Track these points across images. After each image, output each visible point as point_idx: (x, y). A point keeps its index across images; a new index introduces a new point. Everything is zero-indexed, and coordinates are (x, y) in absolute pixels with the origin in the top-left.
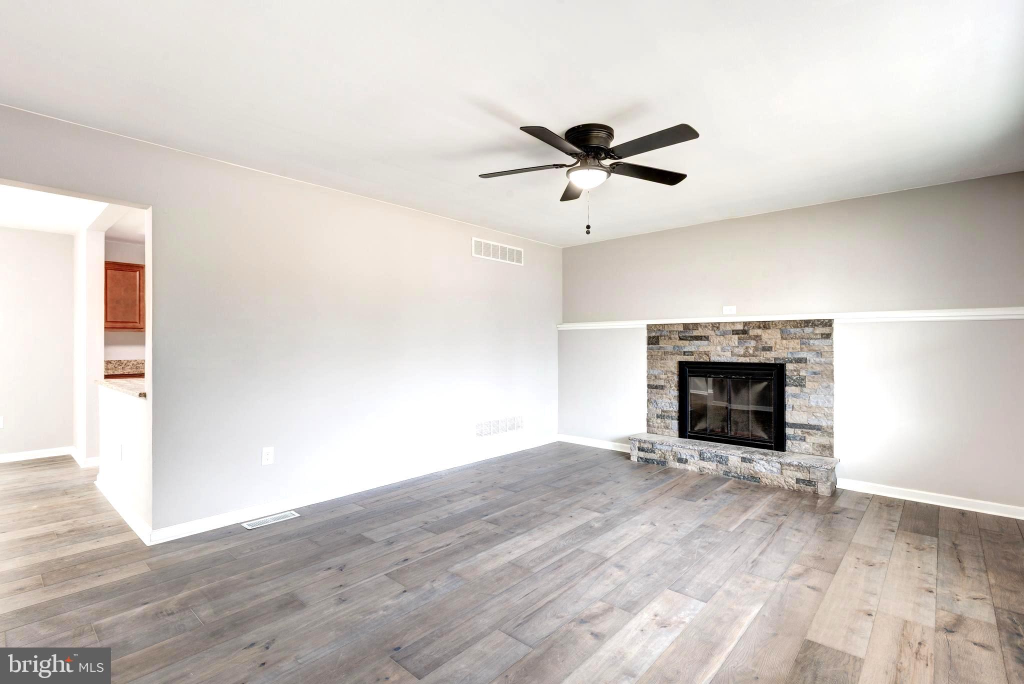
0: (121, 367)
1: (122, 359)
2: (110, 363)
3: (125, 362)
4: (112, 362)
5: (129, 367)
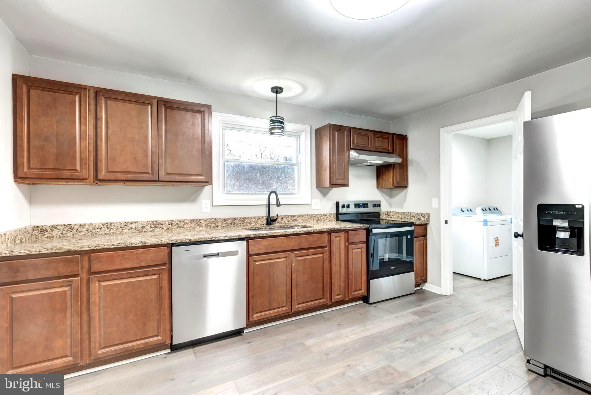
0: (71, 233)
1: (72, 222)
2: (56, 228)
3: (77, 227)
4: (58, 227)
5: (83, 233)
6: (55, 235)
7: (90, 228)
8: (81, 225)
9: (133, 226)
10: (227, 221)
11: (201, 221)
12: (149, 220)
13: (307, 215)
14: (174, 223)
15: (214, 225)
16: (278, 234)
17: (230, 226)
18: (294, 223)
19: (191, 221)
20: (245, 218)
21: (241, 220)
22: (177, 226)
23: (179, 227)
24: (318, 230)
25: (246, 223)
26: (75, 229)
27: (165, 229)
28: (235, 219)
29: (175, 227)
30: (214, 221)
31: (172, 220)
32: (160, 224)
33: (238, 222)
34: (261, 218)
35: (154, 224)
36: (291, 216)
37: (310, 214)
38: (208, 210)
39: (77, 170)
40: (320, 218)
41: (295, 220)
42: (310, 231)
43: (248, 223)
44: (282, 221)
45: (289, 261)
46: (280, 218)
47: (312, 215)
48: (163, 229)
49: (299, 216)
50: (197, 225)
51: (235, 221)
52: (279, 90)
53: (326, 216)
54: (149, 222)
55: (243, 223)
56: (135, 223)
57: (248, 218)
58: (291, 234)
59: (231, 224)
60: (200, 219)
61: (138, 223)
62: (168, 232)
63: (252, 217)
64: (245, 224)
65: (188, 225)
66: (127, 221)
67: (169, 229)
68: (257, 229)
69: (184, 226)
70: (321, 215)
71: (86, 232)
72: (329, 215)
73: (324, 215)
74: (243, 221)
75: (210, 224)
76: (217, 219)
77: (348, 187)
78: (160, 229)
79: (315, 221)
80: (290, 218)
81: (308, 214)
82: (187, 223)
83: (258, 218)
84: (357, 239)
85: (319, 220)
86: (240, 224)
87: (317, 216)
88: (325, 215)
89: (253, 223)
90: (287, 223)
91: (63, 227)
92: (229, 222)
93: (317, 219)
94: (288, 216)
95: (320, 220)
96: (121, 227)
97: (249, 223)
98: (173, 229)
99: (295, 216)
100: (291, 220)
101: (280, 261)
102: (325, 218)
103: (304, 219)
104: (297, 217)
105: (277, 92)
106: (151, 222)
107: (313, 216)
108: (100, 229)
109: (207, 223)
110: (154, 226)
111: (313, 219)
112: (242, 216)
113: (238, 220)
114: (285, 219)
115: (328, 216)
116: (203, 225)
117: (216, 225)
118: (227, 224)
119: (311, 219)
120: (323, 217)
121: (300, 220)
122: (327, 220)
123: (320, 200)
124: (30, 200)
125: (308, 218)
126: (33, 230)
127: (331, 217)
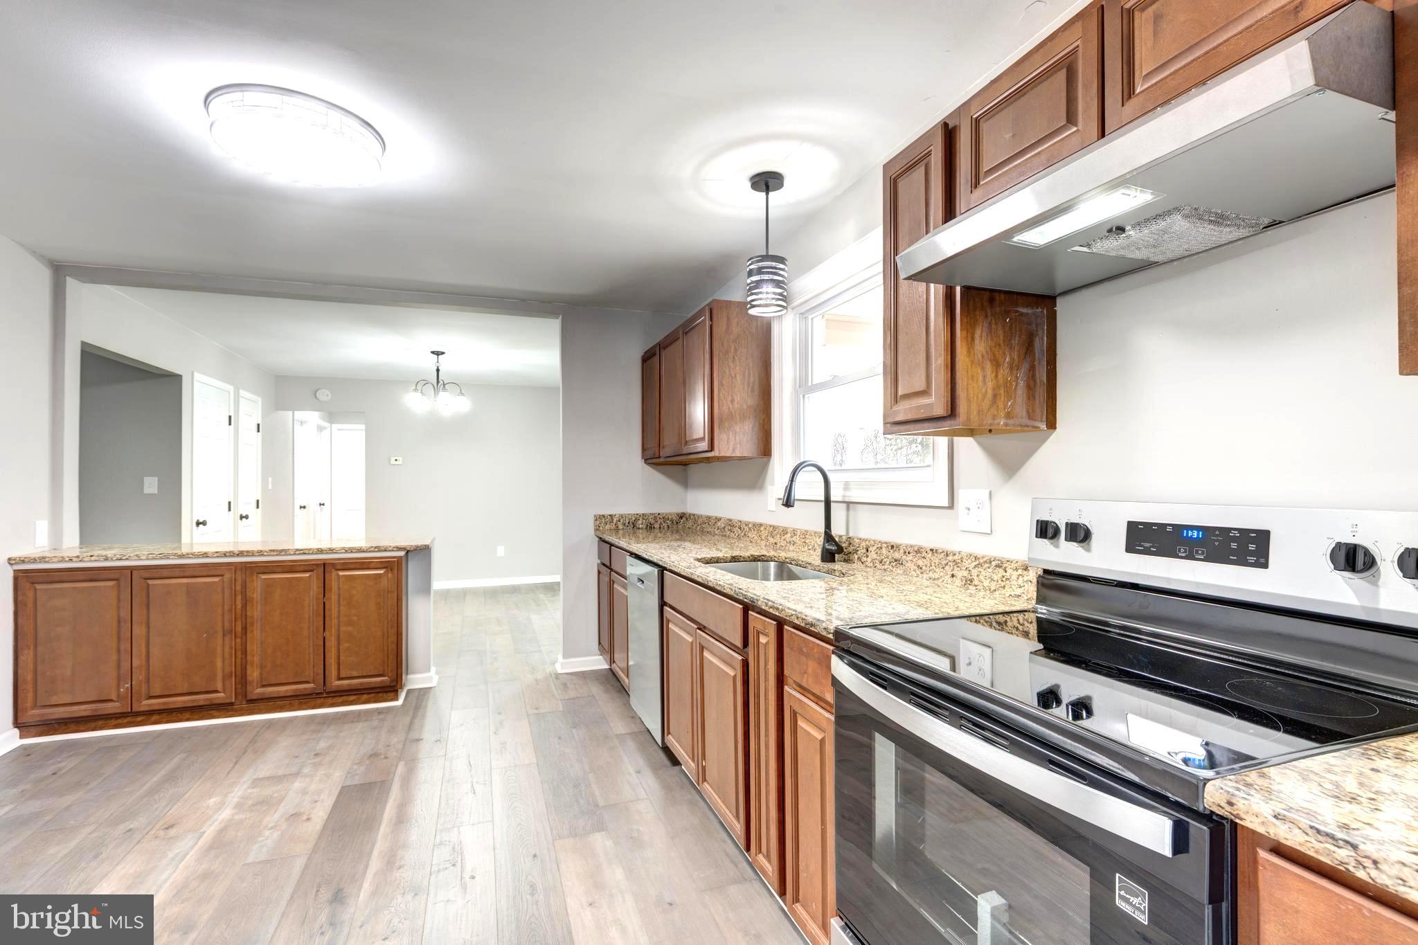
7: (702, 521)
11: (761, 529)
13: (932, 550)
14: (742, 528)
21: (801, 537)
25: (808, 546)
30: (773, 532)
31: (740, 521)
34: (807, 535)
36: (887, 547)
37: (940, 546)
39: (655, 447)
40: (975, 572)
41: (896, 560)
44: (867, 557)
46: (863, 547)
47: (947, 555)
49: (907, 550)
52: (772, 181)
53: (1002, 572)
57: (811, 534)
60: (761, 523)
70: (981, 562)
72: (1014, 565)
73: (994, 564)
74: (804, 540)
79: (958, 582)
80: (884, 551)
81: (934, 547)
82: (750, 530)
84: (806, 674)
85: (971, 581)
87: (966, 563)
88: (998, 566)
93: (965, 573)
94: (880, 545)
95: (976, 582)
99: (898, 547)
100: (888, 563)
102: (995, 578)
103: (920, 563)
104: (902, 551)
105: (767, 189)
107: (950, 558)
109: (767, 533)
110: (729, 528)
111: (950, 573)
114: (873, 553)
115: (1009, 571)
119: (943, 568)
120: (990, 570)
121: (910, 562)
122: (1003, 592)
123: (990, 492)
124: (685, 483)
125: (933, 564)
126: (681, 518)
127: (1026, 578)
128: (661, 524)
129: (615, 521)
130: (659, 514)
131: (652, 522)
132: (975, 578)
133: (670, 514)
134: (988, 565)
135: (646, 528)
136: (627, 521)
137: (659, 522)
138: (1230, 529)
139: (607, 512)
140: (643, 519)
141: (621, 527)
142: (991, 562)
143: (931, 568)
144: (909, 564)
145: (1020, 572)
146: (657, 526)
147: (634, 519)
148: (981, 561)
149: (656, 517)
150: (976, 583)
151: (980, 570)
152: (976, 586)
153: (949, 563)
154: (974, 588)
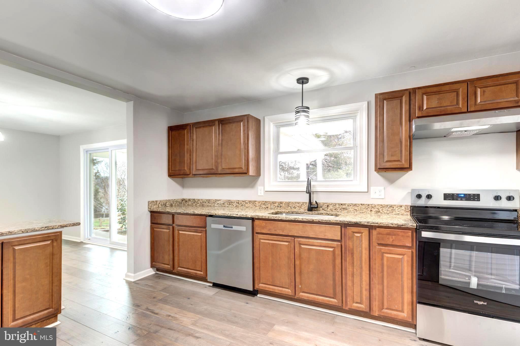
0: (195, 204)
1: (196, 198)
2: (190, 200)
6: (190, 204)
7: (202, 202)
8: (198, 200)
9: (219, 202)
10: (275, 204)
11: (256, 203)
12: (226, 199)
13: (361, 204)
14: (240, 203)
15: (265, 206)
16: (279, 219)
17: (277, 208)
18: (342, 211)
19: (250, 202)
20: (290, 202)
21: (286, 204)
22: (241, 204)
23: (242, 205)
24: (326, 220)
25: (291, 207)
26: (196, 201)
27: (235, 206)
28: (281, 203)
29: (240, 205)
30: (265, 203)
31: (238, 201)
32: (232, 202)
33: (283, 206)
34: (304, 204)
35: (229, 202)
36: (339, 205)
37: (365, 203)
38: (262, 194)
39: (185, 170)
40: (380, 209)
41: (343, 208)
42: (315, 221)
43: (292, 207)
44: (328, 208)
45: (292, 246)
46: (325, 206)
47: (369, 205)
48: (234, 206)
49: (349, 205)
50: (253, 205)
51: (281, 205)
52: (305, 81)
53: (392, 208)
54: (226, 201)
55: (288, 206)
56: (220, 200)
57: (292, 203)
58: (292, 220)
59: (278, 206)
60: (255, 200)
61: (221, 201)
62: (236, 209)
63: (296, 202)
64: (289, 208)
65: (248, 205)
66: (216, 199)
67: (237, 206)
68: (294, 213)
69: (245, 205)
71: (200, 204)
72: (398, 206)
73: (389, 206)
74: (288, 205)
75: (262, 205)
76: (267, 202)
77: (412, 170)
78: (232, 206)
79: (373, 212)
80: (337, 206)
81: (363, 203)
82: (247, 203)
83: (302, 203)
84: (393, 240)
85: (379, 212)
86: (285, 208)
87: (377, 207)
89: (297, 207)
90: (334, 211)
91: (192, 200)
92: (276, 205)
93: (377, 210)
94: (335, 204)
96: (214, 203)
97: (294, 208)
98: (239, 207)
99: (345, 204)
100: (339, 209)
101: (283, 244)
102: (389, 210)
103: (356, 208)
104: (347, 205)
105: (303, 83)
106: (227, 201)
107: (370, 206)
108: (205, 202)
109: (260, 204)
110: (228, 203)
111: (370, 210)
112: (288, 201)
113: (283, 204)
114: (331, 207)
115: (395, 208)
116: (257, 206)
117: (266, 206)
118: (274, 207)
119: (367, 209)
120: (387, 208)
121: (351, 209)
122: (392, 213)
123: (384, 188)
124: (183, 186)
125: (362, 208)
126: (182, 201)
127: (401, 209)
128: (175, 204)
129: (158, 204)
130: (175, 200)
131: (172, 203)
132: (381, 211)
133: (179, 199)
134: (387, 207)
135: (170, 206)
136: (163, 203)
137: (175, 203)
138: (471, 194)
139: (154, 199)
140: (169, 202)
141: (160, 206)
142: (387, 206)
143: (361, 209)
144: (350, 209)
145: (399, 208)
146: (174, 205)
147: (165, 202)
148: (383, 206)
149: (173, 201)
150: (381, 212)
151: (383, 208)
152: (381, 213)
153: (369, 208)
154: (380, 213)
